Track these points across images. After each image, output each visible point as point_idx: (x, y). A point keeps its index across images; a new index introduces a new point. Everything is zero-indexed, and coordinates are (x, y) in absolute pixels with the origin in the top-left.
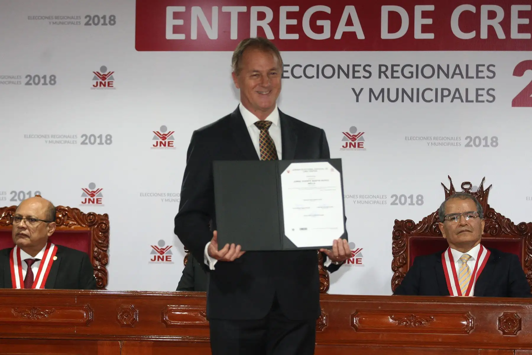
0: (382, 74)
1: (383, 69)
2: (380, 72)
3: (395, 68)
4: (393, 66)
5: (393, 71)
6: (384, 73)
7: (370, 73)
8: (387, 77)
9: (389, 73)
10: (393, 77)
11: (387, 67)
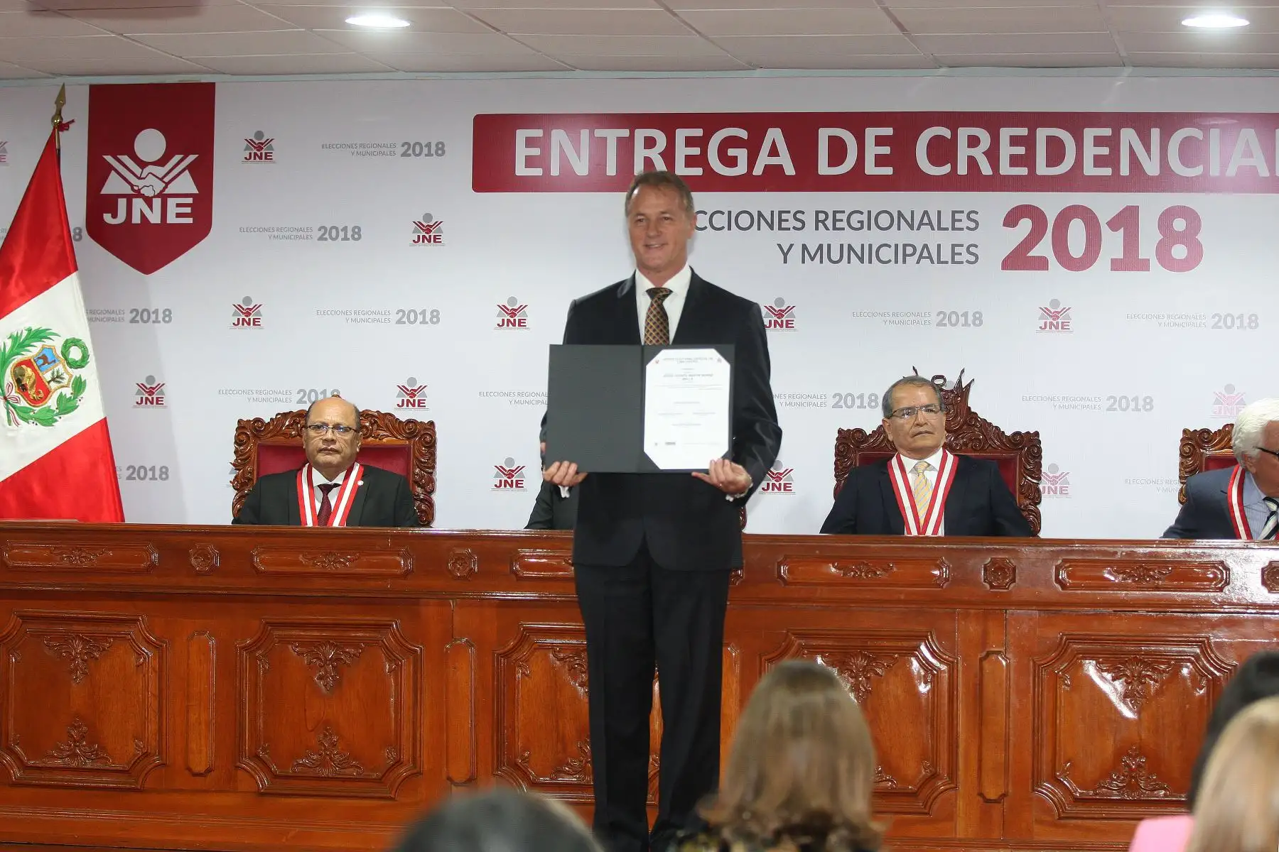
0: (820, 224)
1: (822, 217)
2: (817, 221)
3: (839, 216)
4: (835, 213)
5: (835, 220)
6: (823, 222)
7: (803, 223)
8: (827, 229)
9: (829, 223)
10: (835, 228)
11: (826, 214)
